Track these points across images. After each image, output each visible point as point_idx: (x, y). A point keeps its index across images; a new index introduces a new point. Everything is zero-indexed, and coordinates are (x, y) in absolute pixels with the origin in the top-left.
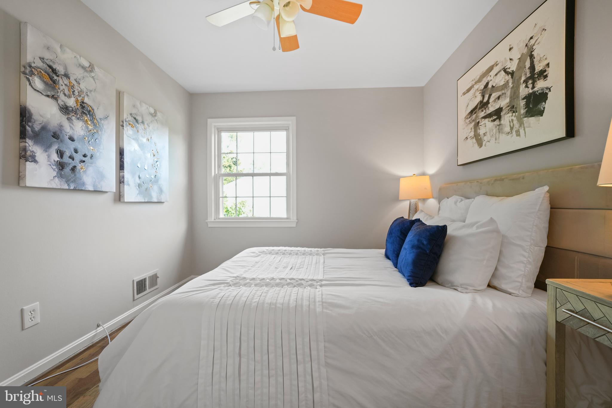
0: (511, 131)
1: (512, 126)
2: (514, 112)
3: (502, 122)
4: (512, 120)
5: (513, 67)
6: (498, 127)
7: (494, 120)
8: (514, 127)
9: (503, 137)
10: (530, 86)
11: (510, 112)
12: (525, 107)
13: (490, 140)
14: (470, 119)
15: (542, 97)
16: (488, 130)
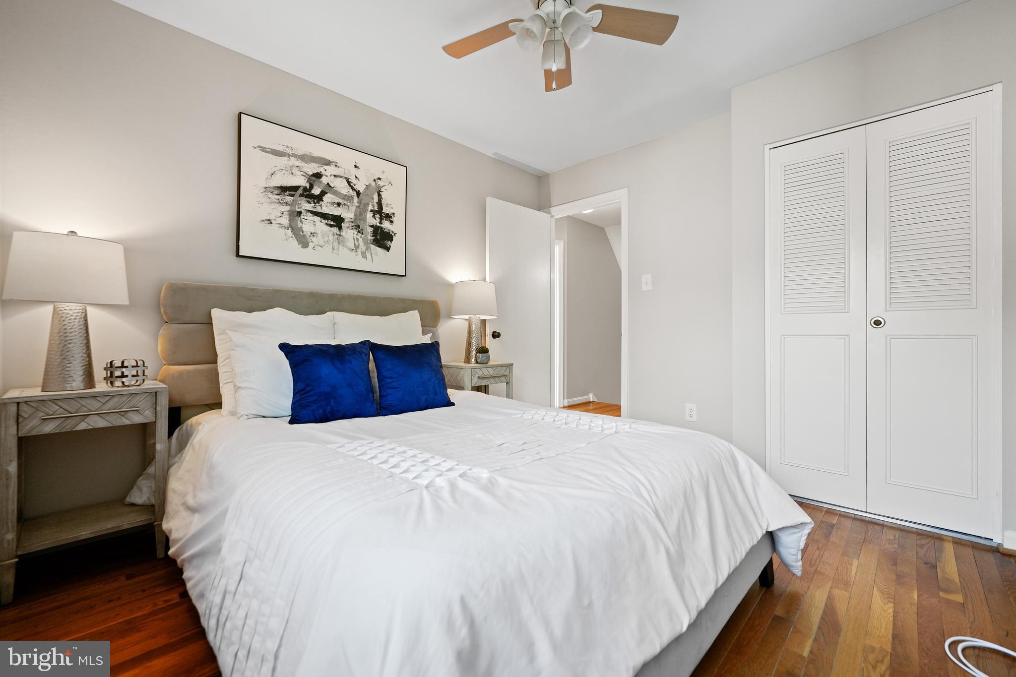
0: (356, 249)
1: (357, 245)
2: (359, 232)
3: (343, 233)
4: (358, 240)
5: (361, 187)
6: (337, 236)
7: (331, 226)
8: (360, 247)
9: (343, 250)
10: (378, 220)
11: (355, 230)
12: (372, 235)
13: (324, 246)
14: (279, 197)
15: (389, 236)
16: (318, 231)
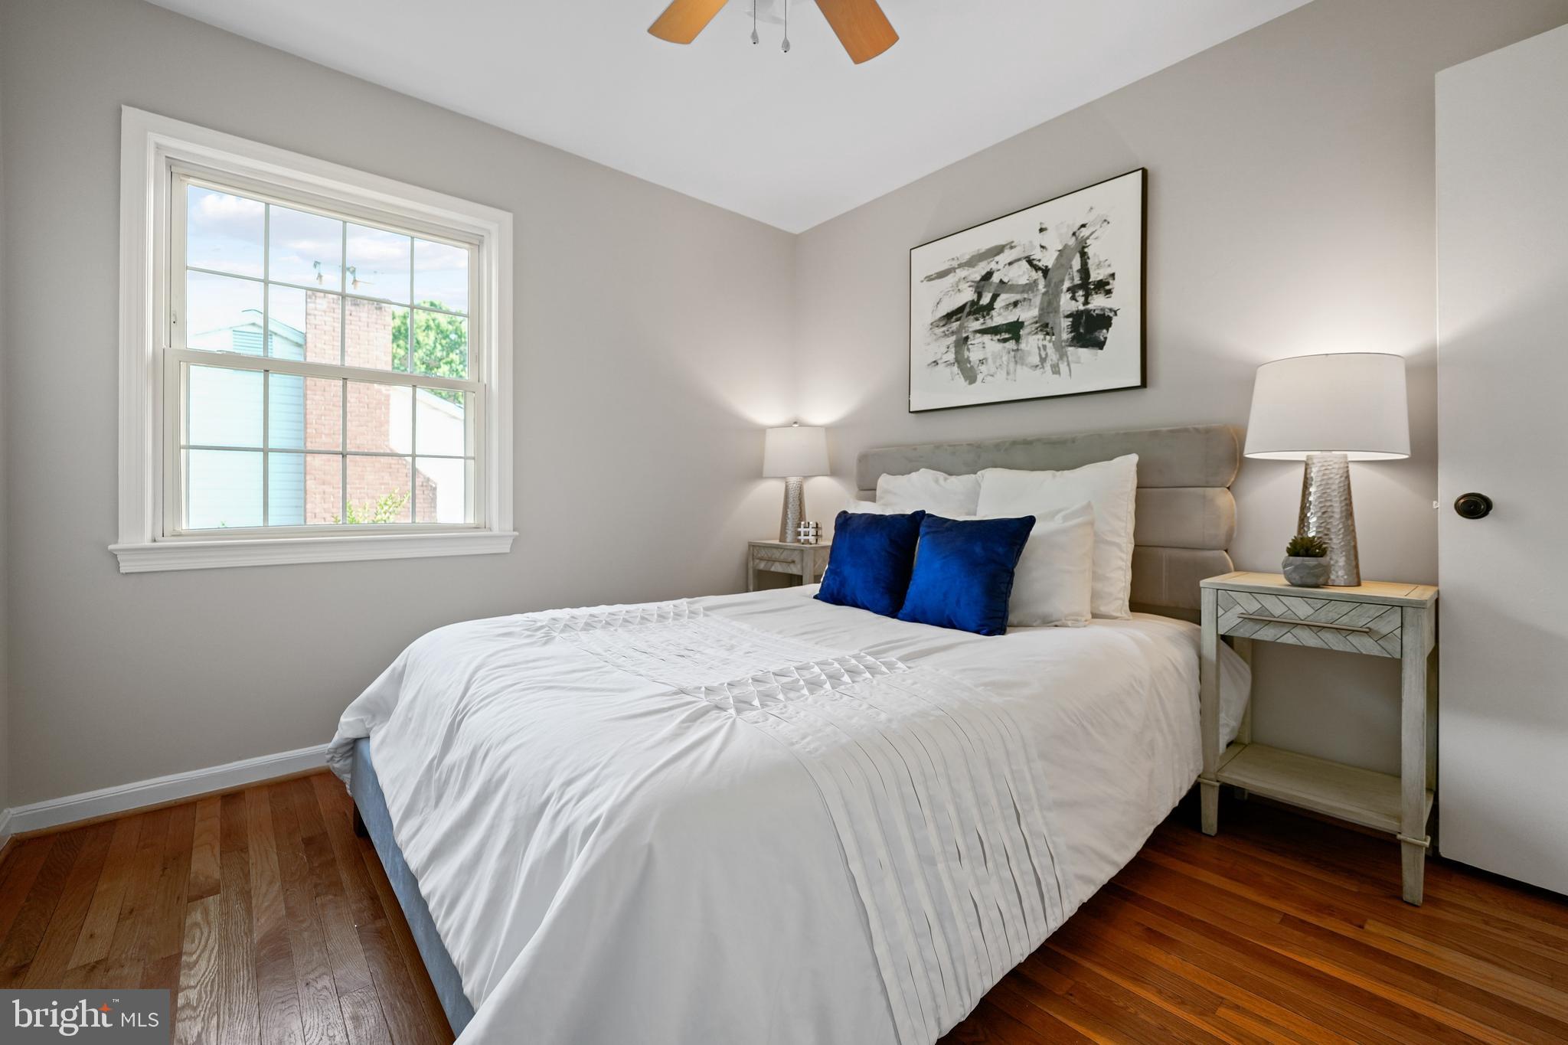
0: (1042, 364)
1: (1044, 356)
2: (1048, 334)
3: (1023, 346)
4: (1045, 347)
5: (1048, 260)
6: (1012, 353)
7: (1005, 340)
8: (1049, 359)
9: (1023, 372)
10: (1081, 300)
11: (1040, 333)
12: (1069, 330)
13: (995, 373)
14: (945, 329)
15: (1104, 321)
16: (989, 356)
